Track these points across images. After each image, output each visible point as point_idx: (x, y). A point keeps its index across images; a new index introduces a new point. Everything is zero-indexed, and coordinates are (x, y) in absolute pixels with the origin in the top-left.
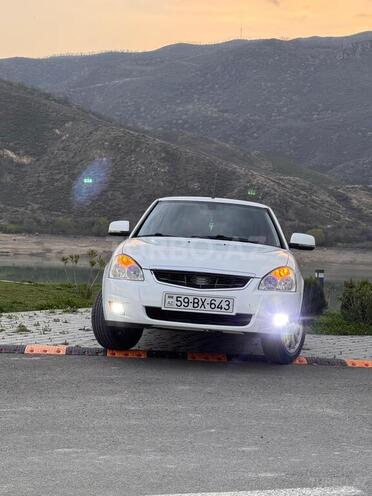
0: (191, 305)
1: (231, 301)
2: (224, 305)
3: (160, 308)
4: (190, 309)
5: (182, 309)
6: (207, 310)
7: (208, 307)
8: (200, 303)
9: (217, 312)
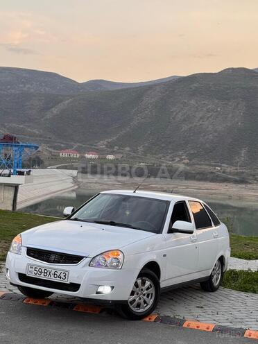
0: (43, 274)
1: (67, 273)
2: (62, 276)
3: (25, 275)
4: (42, 277)
5: (37, 276)
6: (52, 278)
7: (52, 276)
8: (48, 273)
9: (58, 280)
